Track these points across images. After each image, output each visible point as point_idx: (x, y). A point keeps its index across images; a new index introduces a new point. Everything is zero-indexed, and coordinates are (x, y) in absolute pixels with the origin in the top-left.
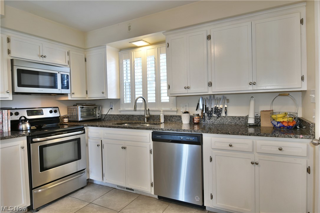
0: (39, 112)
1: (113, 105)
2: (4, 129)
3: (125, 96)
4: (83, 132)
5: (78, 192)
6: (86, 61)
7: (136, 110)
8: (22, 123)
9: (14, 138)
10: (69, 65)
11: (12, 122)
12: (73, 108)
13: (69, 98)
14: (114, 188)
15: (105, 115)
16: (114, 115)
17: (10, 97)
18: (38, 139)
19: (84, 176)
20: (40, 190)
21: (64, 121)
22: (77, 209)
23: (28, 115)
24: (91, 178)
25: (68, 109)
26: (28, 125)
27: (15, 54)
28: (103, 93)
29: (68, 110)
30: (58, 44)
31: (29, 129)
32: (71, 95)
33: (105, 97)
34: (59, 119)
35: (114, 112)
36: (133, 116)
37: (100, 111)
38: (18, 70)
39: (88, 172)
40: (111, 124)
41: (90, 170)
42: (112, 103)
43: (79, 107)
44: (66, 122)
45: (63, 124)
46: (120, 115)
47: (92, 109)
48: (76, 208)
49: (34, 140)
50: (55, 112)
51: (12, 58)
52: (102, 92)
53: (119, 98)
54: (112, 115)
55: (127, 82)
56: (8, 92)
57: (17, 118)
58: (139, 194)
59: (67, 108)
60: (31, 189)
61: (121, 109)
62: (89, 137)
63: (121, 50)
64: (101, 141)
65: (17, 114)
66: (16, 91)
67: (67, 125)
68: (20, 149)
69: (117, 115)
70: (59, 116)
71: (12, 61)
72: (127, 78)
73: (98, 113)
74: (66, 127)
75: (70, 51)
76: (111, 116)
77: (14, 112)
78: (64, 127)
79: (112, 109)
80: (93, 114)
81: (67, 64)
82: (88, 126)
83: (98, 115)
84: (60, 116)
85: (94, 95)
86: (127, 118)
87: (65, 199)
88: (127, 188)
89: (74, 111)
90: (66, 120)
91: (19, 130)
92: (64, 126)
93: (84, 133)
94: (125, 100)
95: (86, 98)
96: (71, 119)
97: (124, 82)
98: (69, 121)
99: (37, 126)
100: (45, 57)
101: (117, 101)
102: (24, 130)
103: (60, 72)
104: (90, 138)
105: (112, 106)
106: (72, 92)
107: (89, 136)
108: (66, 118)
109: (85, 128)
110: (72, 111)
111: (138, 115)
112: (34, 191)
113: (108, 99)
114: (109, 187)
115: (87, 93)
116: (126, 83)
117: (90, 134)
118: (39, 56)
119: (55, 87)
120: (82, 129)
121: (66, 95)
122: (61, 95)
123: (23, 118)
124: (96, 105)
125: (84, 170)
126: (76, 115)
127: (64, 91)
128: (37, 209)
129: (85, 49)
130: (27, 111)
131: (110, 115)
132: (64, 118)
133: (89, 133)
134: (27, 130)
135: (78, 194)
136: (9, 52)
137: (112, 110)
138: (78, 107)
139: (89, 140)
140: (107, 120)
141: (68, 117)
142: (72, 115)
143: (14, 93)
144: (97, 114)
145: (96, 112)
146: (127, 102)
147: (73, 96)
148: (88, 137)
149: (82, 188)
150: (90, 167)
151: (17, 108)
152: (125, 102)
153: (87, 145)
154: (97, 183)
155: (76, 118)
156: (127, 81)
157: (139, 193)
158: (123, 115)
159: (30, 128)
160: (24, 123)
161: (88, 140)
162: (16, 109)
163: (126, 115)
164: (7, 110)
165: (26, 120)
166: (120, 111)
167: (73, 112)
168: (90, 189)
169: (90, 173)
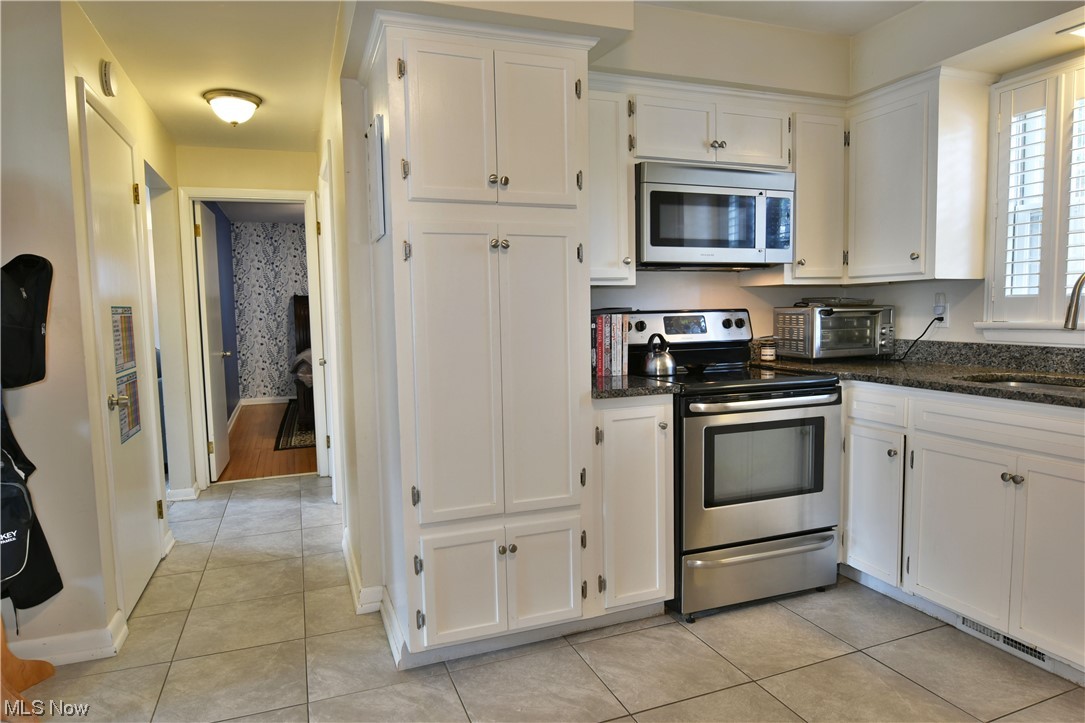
0: (696, 324)
1: (948, 305)
2: (614, 368)
3: (1009, 267)
4: (834, 397)
5: (805, 597)
6: (847, 142)
7: (1074, 328)
8: (655, 356)
9: (646, 394)
10: (790, 166)
11: (632, 348)
12: (794, 314)
13: (787, 279)
14: (948, 624)
15: (906, 342)
16: (950, 345)
17: (629, 275)
18: (702, 407)
19: (829, 552)
20: (699, 562)
21: (763, 358)
22: (815, 656)
23: (667, 332)
24: (851, 562)
25: (776, 315)
26: (669, 363)
27: (645, 149)
28: (914, 257)
29: (776, 321)
30: (761, 96)
31: (670, 372)
32: (792, 270)
33: (921, 274)
34: (749, 350)
35: (953, 332)
36: (1046, 351)
37: (888, 326)
38: (654, 195)
39: (843, 540)
40: (948, 379)
41: (851, 534)
42: (942, 298)
43: (817, 310)
44: (770, 361)
45: (762, 366)
46: (979, 345)
47: (859, 318)
48: (809, 650)
49: (693, 407)
50: (740, 324)
51: (638, 161)
52: (913, 254)
53: (979, 277)
54: (940, 344)
55: (1020, 207)
56: (628, 263)
57: (642, 338)
58: (1069, 681)
59: (774, 312)
60: (680, 552)
61: (988, 321)
62: (852, 418)
63: (1000, 76)
64: (905, 437)
65: (641, 326)
66: (647, 258)
67: (770, 368)
68: (657, 428)
69: (966, 344)
70: (749, 338)
71: (638, 168)
72: (1023, 190)
73: (882, 334)
74: (768, 377)
75: (798, 115)
76: (935, 348)
77: (635, 319)
78: (763, 377)
79: (941, 319)
80: (863, 337)
81: (784, 162)
82: (854, 377)
83: (880, 342)
84: (751, 340)
85: (874, 266)
86: (1014, 357)
87: (768, 608)
88: (1008, 640)
89: (797, 324)
90: (768, 354)
91: (646, 373)
92: (763, 372)
93: (838, 401)
94: (1008, 283)
95: (840, 278)
96: (784, 352)
97: (1011, 208)
98: (779, 358)
99: (690, 366)
100: (721, 146)
101: (969, 290)
102: (660, 376)
103: (763, 192)
104: (856, 422)
105: (945, 308)
106: (798, 259)
107: (853, 415)
108: (771, 346)
109: (841, 383)
110: (791, 324)
111: (1075, 350)
112: (687, 561)
113: (935, 280)
114: (921, 612)
115: (846, 261)
116: (1015, 212)
117: (857, 409)
118: (705, 145)
119: (747, 242)
120: (833, 388)
121: (776, 267)
122: (760, 269)
123: (657, 340)
124: (874, 303)
125: (829, 529)
126: (805, 337)
127: (773, 256)
128: (690, 614)
129: (846, 100)
130: (665, 318)
131: (933, 343)
132: (764, 345)
133: (855, 405)
134: (665, 376)
135: (807, 605)
136: (632, 145)
137: (942, 324)
138: (813, 310)
139: (854, 429)
140: (918, 364)
141: (774, 345)
142: (791, 336)
143: (643, 266)
144: (878, 336)
145: (873, 331)
146: (1016, 292)
147: (801, 271)
148: (850, 417)
149: (821, 590)
150: (851, 525)
151: (641, 309)
152: (1008, 293)
153: (844, 446)
154: (871, 585)
155: (804, 347)
156: (1023, 203)
157: (1074, 679)
158: (995, 347)
159: (675, 369)
160: (661, 355)
161: (847, 429)
162: (638, 312)
163: (1008, 347)
164: (620, 316)
165: (664, 344)
166: (981, 330)
167: (794, 325)
168: (848, 599)
169: (850, 543)
